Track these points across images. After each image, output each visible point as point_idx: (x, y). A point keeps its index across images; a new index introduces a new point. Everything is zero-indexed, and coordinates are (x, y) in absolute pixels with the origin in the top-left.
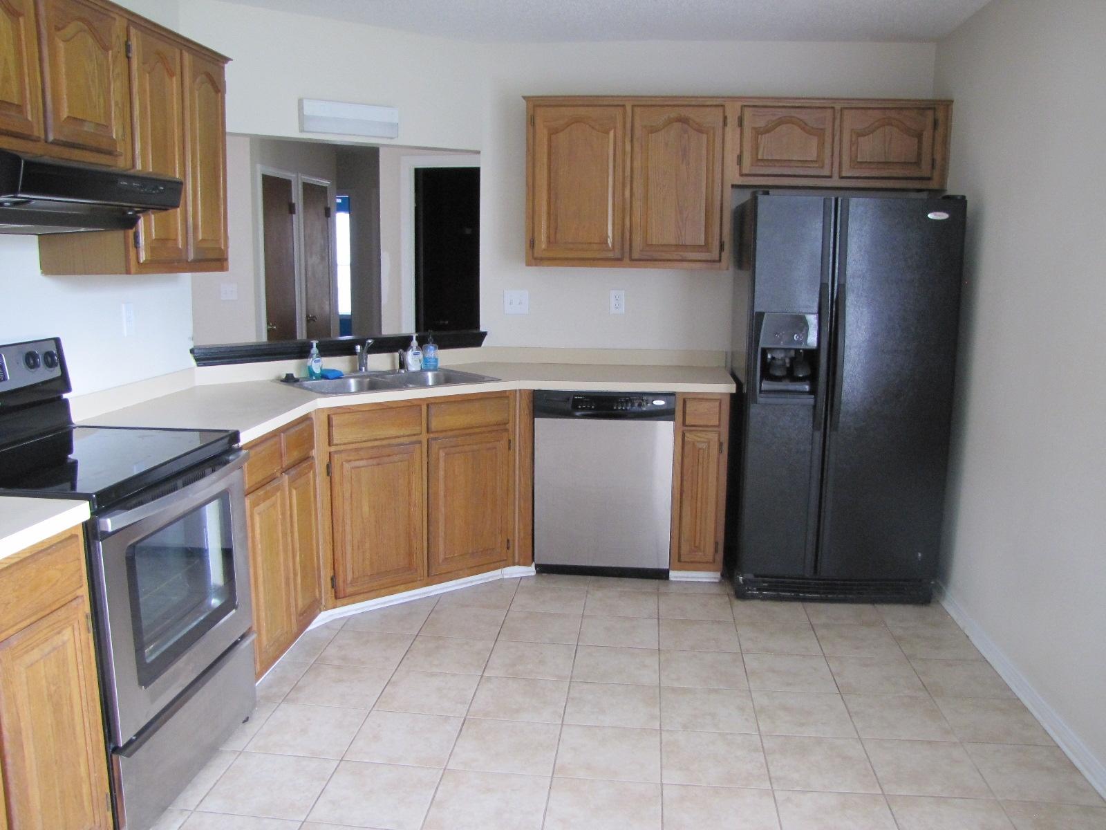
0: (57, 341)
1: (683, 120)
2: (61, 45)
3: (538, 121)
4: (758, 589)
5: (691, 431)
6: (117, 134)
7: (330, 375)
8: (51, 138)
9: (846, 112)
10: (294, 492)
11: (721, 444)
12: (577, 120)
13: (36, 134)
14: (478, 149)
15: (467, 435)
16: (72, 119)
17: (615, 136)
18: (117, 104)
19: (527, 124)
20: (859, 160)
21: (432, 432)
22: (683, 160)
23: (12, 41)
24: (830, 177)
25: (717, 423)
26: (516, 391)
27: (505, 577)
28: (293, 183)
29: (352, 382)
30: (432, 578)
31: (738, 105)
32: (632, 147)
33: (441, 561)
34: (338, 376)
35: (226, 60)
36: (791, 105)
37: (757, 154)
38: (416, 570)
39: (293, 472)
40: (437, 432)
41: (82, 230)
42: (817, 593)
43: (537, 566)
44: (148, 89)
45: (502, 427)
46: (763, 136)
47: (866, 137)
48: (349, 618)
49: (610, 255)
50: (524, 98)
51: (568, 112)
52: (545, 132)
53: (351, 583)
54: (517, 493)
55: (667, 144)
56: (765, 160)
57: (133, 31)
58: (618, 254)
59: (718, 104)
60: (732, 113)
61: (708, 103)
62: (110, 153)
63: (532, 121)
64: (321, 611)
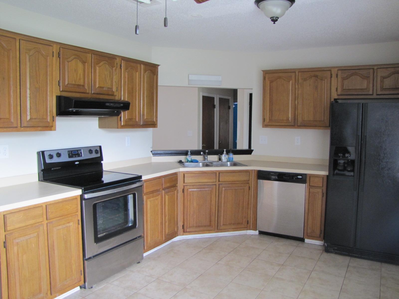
0: (100, 147)
1: (316, 76)
2: (98, 68)
3: (266, 79)
4: (333, 250)
5: (312, 188)
6: (115, 90)
7: (193, 161)
8: (93, 92)
9: (378, 70)
10: (167, 196)
11: (323, 194)
12: (279, 78)
13: (88, 92)
14: (252, 88)
15: (233, 184)
16: (100, 87)
17: (292, 83)
18: (115, 82)
19: (263, 80)
20: (384, 88)
21: (220, 182)
22: (316, 90)
23: (82, 69)
24: (372, 95)
25: (321, 186)
26: (252, 170)
27: (248, 234)
28: (215, 98)
29: (201, 164)
30: (218, 229)
31: (336, 69)
32: (298, 86)
33: (222, 225)
34: (197, 162)
35: (159, 65)
36: (357, 68)
37: (343, 87)
38: (212, 227)
39: (167, 190)
40: (222, 182)
41: (103, 116)
42: (357, 254)
43: (259, 231)
44: (127, 77)
45: (247, 182)
46: (345, 80)
47: (387, 79)
48: (188, 240)
49: (290, 124)
50: (263, 71)
51: (276, 75)
52: (269, 82)
53: (189, 228)
54: (252, 205)
55: (310, 85)
56: (346, 89)
57: (122, 61)
58: (293, 124)
59: (329, 70)
60: (334, 72)
61: (325, 70)
62: (113, 95)
63: (264, 78)
64: (178, 236)
